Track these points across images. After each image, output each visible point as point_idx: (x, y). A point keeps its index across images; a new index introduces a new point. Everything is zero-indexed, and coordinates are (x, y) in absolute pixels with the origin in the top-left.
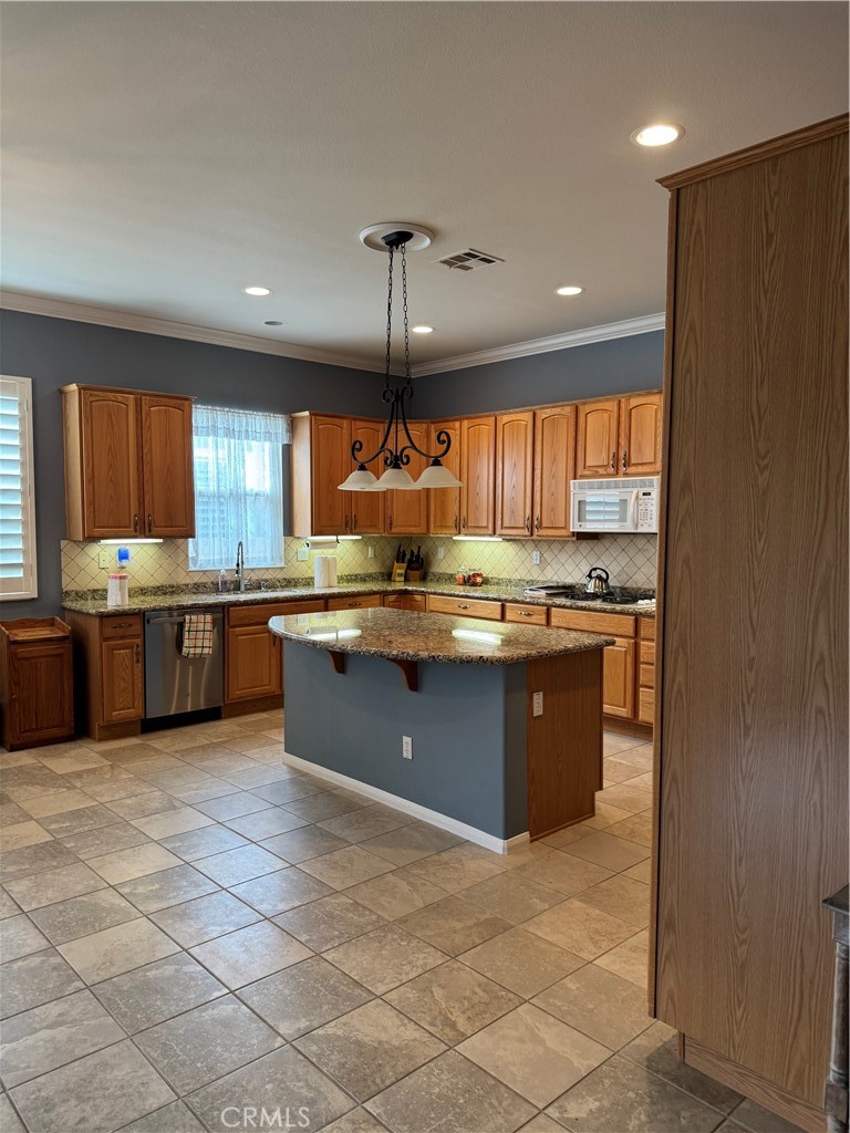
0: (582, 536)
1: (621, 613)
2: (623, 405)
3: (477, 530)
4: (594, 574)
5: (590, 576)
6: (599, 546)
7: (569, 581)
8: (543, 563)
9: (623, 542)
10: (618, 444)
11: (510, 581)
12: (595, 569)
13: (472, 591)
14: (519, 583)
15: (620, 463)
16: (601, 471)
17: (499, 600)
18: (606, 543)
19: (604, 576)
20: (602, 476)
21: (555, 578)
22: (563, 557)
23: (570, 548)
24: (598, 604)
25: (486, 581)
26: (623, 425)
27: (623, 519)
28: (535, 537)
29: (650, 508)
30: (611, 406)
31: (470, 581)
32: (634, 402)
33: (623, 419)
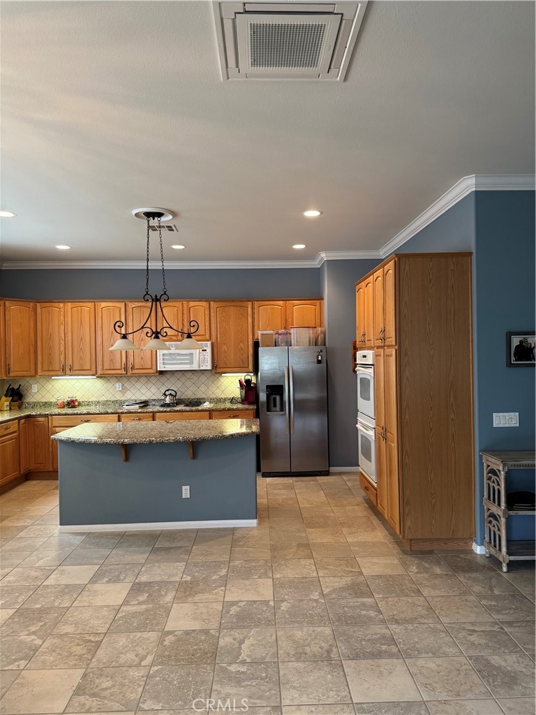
0: (162, 373)
1: (202, 411)
2: (185, 305)
4: (167, 393)
8: (124, 390)
10: (183, 325)
11: (98, 402)
14: (105, 403)
16: (174, 338)
19: (173, 393)
21: (133, 398)
22: (138, 385)
25: (80, 404)
27: (191, 363)
28: (129, 374)
29: (206, 357)
30: (178, 304)
32: (192, 304)
33: (185, 312)
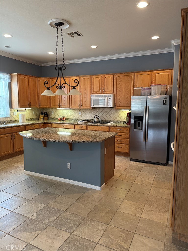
1: (106, 126)
2: (103, 77)
3: (65, 107)
5: (95, 117)
6: (96, 111)
7: (88, 119)
8: (81, 115)
9: (106, 109)
10: (102, 86)
11: (73, 119)
12: (96, 116)
13: (63, 122)
14: (75, 120)
15: (103, 91)
16: (98, 93)
17: (74, 124)
18: (98, 110)
20: (98, 94)
21: (85, 118)
22: (87, 113)
23: (88, 111)
24: (99, 124)
25: (66, 119)
26: (103, 82)
27: (104, 104)
28: (81, 108)
29: (111, 101)
30: (100, 77)
31: (63, 119)
32: (106, 76)
33: (103, 80)
